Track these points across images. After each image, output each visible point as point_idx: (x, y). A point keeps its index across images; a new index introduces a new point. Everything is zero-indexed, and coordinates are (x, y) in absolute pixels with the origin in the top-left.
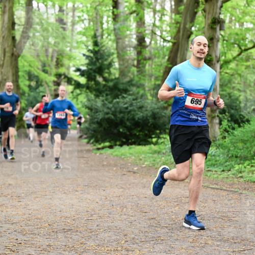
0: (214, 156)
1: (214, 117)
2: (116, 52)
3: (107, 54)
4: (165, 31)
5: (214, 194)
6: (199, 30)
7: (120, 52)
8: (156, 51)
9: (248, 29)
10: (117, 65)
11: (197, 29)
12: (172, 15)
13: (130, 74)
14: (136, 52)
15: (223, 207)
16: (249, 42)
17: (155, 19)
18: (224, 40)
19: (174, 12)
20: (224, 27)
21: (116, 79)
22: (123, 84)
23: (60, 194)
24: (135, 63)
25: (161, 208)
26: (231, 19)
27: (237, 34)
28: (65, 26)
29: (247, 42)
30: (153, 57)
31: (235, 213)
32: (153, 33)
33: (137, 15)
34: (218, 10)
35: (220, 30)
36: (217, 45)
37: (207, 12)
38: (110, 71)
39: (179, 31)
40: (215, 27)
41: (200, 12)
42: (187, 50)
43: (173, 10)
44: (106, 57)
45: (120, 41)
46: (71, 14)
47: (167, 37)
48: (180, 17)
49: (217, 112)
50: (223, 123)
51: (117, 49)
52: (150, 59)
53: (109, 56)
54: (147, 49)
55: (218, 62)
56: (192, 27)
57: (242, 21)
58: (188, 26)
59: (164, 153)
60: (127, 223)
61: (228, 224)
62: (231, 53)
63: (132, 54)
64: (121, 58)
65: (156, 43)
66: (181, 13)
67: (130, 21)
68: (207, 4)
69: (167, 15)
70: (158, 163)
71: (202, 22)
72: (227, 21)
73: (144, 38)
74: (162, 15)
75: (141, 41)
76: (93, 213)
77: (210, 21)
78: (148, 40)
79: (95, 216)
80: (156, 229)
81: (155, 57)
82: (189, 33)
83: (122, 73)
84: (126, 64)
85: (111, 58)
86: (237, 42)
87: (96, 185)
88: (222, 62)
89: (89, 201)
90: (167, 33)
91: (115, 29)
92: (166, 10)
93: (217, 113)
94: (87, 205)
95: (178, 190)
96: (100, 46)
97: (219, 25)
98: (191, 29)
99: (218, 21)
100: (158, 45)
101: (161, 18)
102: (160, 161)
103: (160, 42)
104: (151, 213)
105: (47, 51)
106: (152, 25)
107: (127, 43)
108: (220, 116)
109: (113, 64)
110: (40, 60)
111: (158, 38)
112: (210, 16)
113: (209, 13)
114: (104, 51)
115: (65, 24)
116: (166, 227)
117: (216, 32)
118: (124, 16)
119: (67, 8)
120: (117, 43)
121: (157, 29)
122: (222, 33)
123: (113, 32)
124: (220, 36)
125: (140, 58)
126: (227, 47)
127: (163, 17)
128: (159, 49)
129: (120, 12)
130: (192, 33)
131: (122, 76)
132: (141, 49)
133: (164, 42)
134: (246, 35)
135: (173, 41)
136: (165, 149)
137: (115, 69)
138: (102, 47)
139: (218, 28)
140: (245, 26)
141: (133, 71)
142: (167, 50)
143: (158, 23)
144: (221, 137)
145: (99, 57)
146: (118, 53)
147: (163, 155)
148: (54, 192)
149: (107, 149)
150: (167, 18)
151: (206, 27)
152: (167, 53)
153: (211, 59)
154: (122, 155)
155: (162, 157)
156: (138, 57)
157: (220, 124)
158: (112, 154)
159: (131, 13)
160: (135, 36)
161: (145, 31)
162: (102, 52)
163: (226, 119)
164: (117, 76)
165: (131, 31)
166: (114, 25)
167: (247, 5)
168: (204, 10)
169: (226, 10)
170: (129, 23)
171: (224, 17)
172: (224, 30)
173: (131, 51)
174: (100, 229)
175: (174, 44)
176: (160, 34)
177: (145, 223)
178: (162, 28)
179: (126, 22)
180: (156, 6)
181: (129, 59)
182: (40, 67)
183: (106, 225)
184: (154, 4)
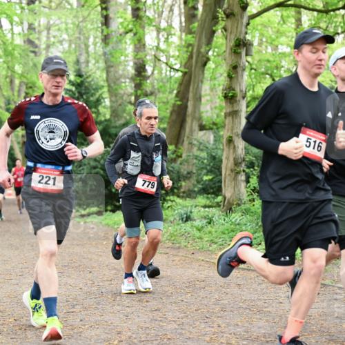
0: (238, 224)
1: (238, 173)
2: (106, 84)
3: (94, 87)
4: (173, 57)
5: (239, 276)
6: (218, 55)
7: (112, 85)
8: (161, 84)
9: (284, 55)
10: (107, 102)
11: (215, 54)
12: (181, 35)
13: (125, 115)
14: (133, 85)
15: (251, 293)
16: (285, 71)
17: (159, 40)
18: (251, 69)
19: (184, 31)
20: (251, 51)
21: (106, 120)
22: (116, 127)
23: (30, 278)
24: (133, 98)
25: (167, 296)
26: (261, 40)
27: (269, 61)
28: (36, 50)
29: (282, 72)
30: (156, 91)
31: (266, 301)
32: (157, 59)
33: (135, 34)
34: (244, 29)
35: (247, 55)
36: (242, 76)
37: (229, 31)
38: (98, 110)
39: (191, 57)
40: (239, 51)
41: (220, 31)
42: (202, 82)
43: (183, 28)
44: (93, 91)
45: (112, 69)
46: (45, 33)
47: (176, 64)
48: (193, 37)
49: (243, 165)
50: (251, 180)
51: (107, 81)
52: (152, 94)
53: (96, 89)
54: (148, 81)
55: (244, 98)
56: (209, 50)
57: (276, 43)
58: (203, 50)
59: (171, 222)
60: (121, 316)
61: (258, 317)
62: (262, 87)
63: (128, 87)
64: (113, 93)
65: (160, 73)
66: (194, 33)
67: (126, 43)
68: (229, 20)
69: (174, 34)
70: (164, 235)
71: (222, 44)
72: (256, 43)
73: (145, 66)
74: (168, 35)
75: (140, 69)
76: (75, 303)
77: (232, 43)
78: (149, 69)
79: (77, 307)
80: (161, 323)
81: (159, 92)
82: (205, 59)
83: (115, 113)
84: (120, 102)
85: (100, 92)
86: (269, 72)
87: (80, 266)
88: (249, 99)
89: (70, 287)
90: (176, 59)
91: (105, 54)
92: (174, 28)
93: (243, 167)
94: (67, 293)
95: (191, 271)
96: (85, 76)
97: (245, 48)
98: (207, 53)
99: (243, 42)
100: (164, 75)
101: (167, 38)
102: (166, 232)
103: (166, 71)
104: (154, 302)
105: (12, 82)
106: (155, 48)
107: (121, 72)
108: (247, 170)
109: (102, 100)
110: (3, 95)
111: (164, 66)
112: (233, 37)
113: (231, 33)
114: (89, 82)
115: (36, 47)
116: (174, 321)
117: (241, 57)
118: (117, 37)
119: (39, 25)
120: (108, 72)
121: (162, 54)
122: (249, 59)
123: (103, 57)
124: (247, 64)
125: (139, 92)
126: (255, 78)
127: (170, 37)
128: (165, 80)
129: (112, 31)
130: (208, 59)
131: (115, 117)
132: (140, 80)
133: (170, 72)
134: (281, 62)
135: (183, 69)
136: (173, 215)
137: (104, 107)
138: (87, 78)
139: (244, 53)
140: (280, 51)
141: (130, 110)
142: (176, 82)
143: (163, 46)
144: (248, 198)
145: (83, 91)
146: (109, 86)
147: (170, 224)
148: (22, 275)
149: (95, 215)
150: (175, 40)
151: (228, 51)
152: (176, 86)
153: (234, 94)
154: (115, 223)
155: (169, 226)
156: (136, 91)
157: (247, 181)
158: (101, 223)
159: (127, 33)
160: (131, 64)
161: (146, 56)
162: (86, 84)
163: (255, 175)
164: (108, 117)
165: (126, 56)
166: (103, 48)
167: (282, 22)
168: (225, 29)
169: (254, 28)
170: (124, 45)
171: (252, 38)
172: (251, 55)
173: (127, 84)
174: (85, 325)
175: (185, 74)
176: (165, 61)
177: (146, 317)
178: (168, 52)
179: (119, 44)
180: (160, 22)
181: (125, 93)
182: (3, 105)
183: (93, 319)
184: (157, 20)
